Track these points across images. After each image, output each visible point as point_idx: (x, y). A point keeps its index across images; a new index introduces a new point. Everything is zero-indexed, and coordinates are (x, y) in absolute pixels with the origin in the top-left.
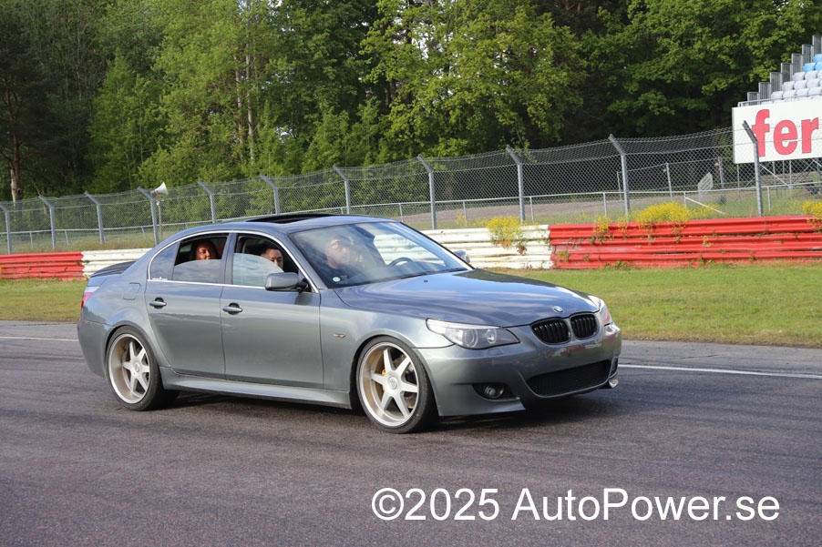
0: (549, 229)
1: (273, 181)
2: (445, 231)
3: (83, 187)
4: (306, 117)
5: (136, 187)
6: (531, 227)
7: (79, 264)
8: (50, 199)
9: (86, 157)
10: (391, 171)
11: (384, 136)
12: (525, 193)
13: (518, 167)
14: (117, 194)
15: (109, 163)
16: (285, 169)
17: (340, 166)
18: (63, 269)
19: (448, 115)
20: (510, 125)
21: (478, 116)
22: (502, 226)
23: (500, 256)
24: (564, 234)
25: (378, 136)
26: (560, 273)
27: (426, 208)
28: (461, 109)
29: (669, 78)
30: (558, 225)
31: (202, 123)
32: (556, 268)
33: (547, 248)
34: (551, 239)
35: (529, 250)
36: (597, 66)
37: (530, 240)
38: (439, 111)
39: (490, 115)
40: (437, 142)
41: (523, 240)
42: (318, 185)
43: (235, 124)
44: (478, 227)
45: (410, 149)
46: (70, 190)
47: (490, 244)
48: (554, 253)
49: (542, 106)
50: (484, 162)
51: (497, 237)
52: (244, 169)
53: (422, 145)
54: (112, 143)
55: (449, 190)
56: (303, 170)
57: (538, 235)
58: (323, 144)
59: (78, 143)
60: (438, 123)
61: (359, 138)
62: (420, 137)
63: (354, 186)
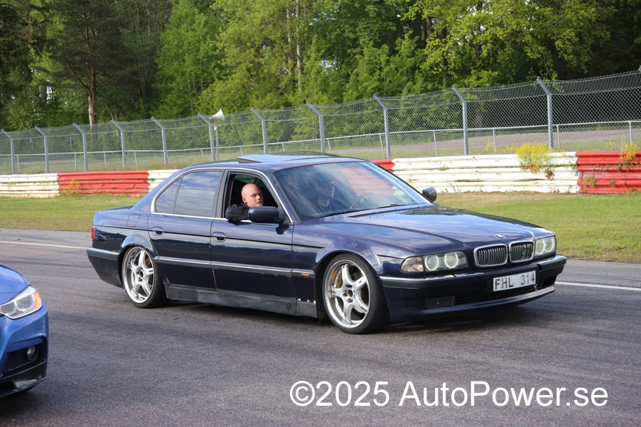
0: (576, 156)
1: (319, 109)
2: (476, 156)
3: (151, 112)
4: (349, 51)
5: (196, 113)
6: (558, 154)
7: (145, 181)
8: (123, 123)
9: (153, 85)
10: (426, 101)
11: (419, 69)
12: (554, 122)
13: (548, 97)
14: (180, 119)
15: (173, 92)
16: (329, 98)
17: (380, 95)
18: (131, 186)
19: (480, 49)
20: (538, 59)
21: (509, 50)
22: (530, 153)
23: (528, 181)
24: (591, 161)
25: (414, 68)
26: (587, 197)
27: (459, 135)
28: (493, 44)
30: (586, 152)
31: (255, 56)
32: (583, 192)
33: (574, 173)
34: (578, 165)
35: (557, 175)
37: (558, 166)
38: (471, 45)
39: (519, 48)
40: (469, 73)
41: (551, 166)
42: (359, 113)
43: (284, 57)
44: (508, 153)
45: (444, 80)
46: (138, 115)
47: (519, 169)
48: (581, 178)
49: (569, 40)
50: (513, 92)
51: (526, 163)
52: (291, 99)
53: (456, 77)
54: (175, 74)
55: (479, 119)
56: (345, 99)
57: (566, 161)
58: (364, 75)
59: (146, 73)
60: (470, 56)
61: (397, 69)
62: (454, 70)
63: (392, 114)
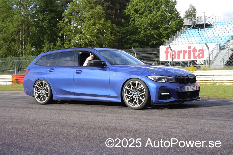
28: (84, 44)
29: (141, 40)
31: (9, 44)
36: (121, 35)
49: (107, 45)
